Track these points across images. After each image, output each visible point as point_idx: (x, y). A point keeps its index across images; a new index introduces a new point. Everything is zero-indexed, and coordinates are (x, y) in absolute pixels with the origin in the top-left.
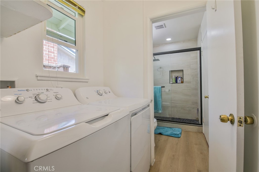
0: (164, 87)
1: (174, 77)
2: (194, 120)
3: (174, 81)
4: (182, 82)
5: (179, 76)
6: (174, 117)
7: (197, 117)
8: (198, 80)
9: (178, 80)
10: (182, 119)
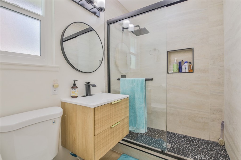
0: (152, 80)
1: (175, 61)
2: (214, 142)
3: (176, 69)
4: (191, 71)
5: (185, 61)
6: (176, 133)
7: (221, 139)
8: (224, 67)
9: (183, 67)
10: (191, 137)
